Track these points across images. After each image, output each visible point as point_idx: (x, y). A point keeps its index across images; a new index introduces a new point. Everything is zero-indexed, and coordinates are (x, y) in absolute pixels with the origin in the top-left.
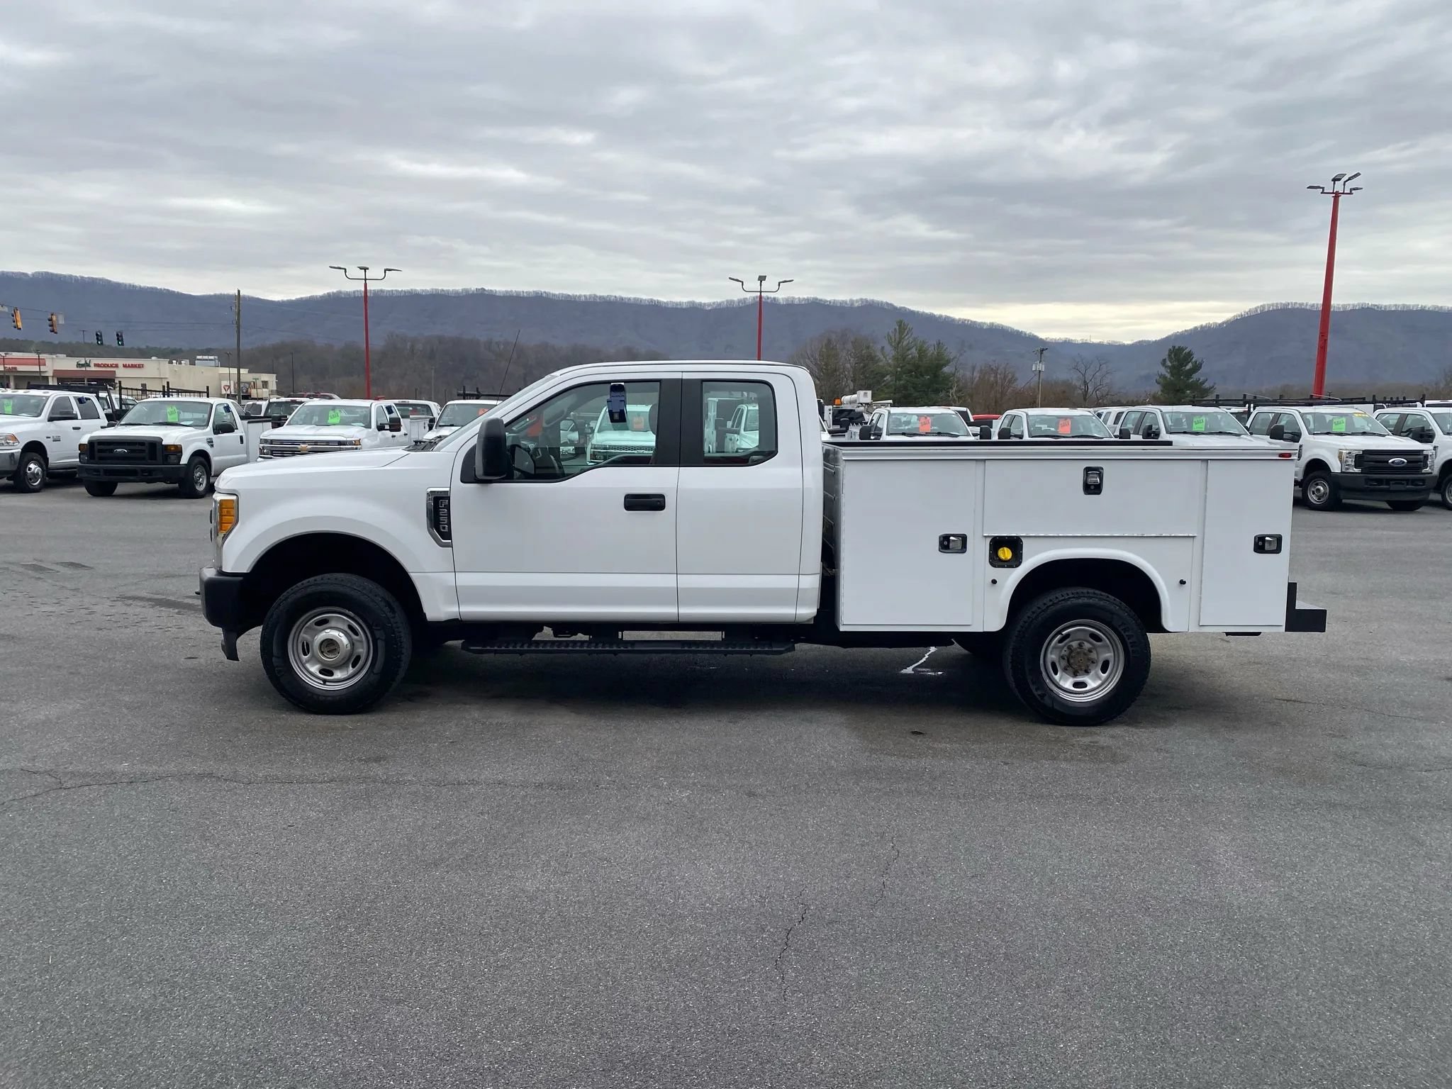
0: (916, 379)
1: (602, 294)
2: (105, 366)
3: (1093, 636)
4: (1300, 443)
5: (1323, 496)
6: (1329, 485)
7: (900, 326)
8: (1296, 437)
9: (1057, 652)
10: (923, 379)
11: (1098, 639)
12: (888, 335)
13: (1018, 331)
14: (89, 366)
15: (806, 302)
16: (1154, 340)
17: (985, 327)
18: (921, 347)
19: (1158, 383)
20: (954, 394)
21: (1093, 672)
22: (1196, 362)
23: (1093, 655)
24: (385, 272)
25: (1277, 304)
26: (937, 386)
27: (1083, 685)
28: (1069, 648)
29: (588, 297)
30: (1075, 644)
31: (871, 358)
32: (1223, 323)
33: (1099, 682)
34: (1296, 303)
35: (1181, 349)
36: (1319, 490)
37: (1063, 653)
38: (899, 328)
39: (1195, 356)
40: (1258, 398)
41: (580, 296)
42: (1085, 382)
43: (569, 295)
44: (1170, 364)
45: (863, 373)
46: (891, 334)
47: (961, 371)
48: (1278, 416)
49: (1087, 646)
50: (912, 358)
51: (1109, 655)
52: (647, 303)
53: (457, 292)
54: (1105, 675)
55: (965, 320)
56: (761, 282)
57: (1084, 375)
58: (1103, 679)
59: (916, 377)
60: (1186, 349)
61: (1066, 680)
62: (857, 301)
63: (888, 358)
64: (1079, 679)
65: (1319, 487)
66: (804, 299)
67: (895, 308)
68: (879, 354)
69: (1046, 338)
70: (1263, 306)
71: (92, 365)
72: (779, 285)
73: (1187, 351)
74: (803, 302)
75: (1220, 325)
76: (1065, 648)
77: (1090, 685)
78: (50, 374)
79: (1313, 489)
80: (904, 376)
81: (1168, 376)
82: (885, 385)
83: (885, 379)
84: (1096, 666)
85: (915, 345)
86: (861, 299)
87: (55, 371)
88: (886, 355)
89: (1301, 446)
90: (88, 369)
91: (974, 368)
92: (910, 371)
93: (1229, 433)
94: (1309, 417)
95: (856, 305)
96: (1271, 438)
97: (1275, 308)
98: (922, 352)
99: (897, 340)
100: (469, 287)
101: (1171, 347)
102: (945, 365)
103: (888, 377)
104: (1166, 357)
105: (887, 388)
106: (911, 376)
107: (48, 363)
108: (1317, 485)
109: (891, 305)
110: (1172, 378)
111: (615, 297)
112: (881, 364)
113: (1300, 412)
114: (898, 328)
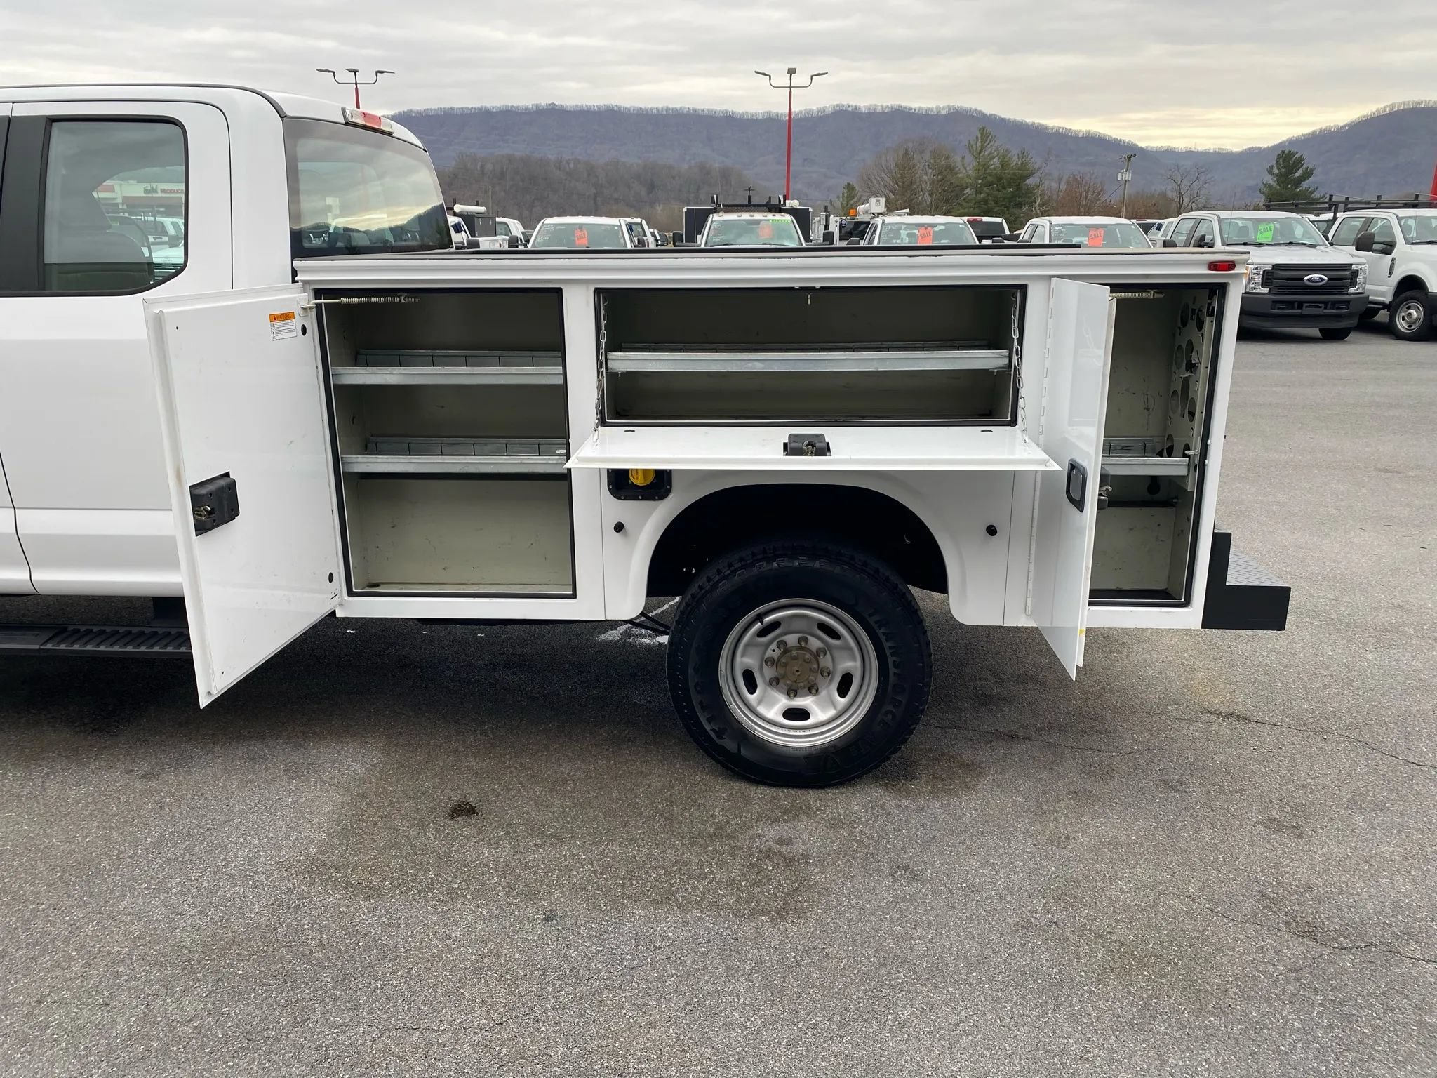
0: (997, 192)
1: (674, 106)
2: (171, 192)
3: (823, 627)
4: (1394, 254)
5: (1414, 323)
6: (1424, 310)
7: (982, 134)
8: (1388, 248)
9: (756, 652)
10: (1005, 192)
11: (834, 634)
12: (969, 143)
13: (1116, 140)
14: (156, 192)
15: (890, 110)
16: (1266, 146)
17: (1080, 136)
18: (1004, 157)
19: (1262, 193)
20: (1037, 208)
21: (823, 693)
22: (1307, 168)
23: (826, 661)
24: (377, 75)
25: (1409, 102)
26: (1020, 199)
27: (802, 714)
28: (782, 644)
29: (660, 109)
30: (791, 639)
31: (951, 169)
32: (1345, 126)
33: (831, 713)
34: (1430, 101)
35: (1291, 154)
36: (1410, 314)
37: (769, 653)
38: (981, 137)
39: (1305, 161)
40: (1350, 199)
41: (652, 109)
42: (1180, 193)
43: (641, 109)
44: (1277, 172)
45: (941, 186)
46: (972, 143)
47: (1047, 183)
48: (1369, 222)
49: (814, 644)
50: (995, 169)
51: (850, 664)
52: (722, 115)
53: (527, 108)
54: (842, 701)
55: (1060, 128)
56: (791, 75)
57: (1179, 186)
58: (840, 707)
59: (999, 190)
60: (1297, 153)
61: (771, 705)
62: (944, 108)
63: (968, 169)
64: (799, 702)
65: (1411, 311)
66: (887, 107)
67: (985, 115)
68: (959, 164)
69: (1147, 147)
70: (1393, 105)
71: (159, 191)
72: (812, 79)
73: (1297, 156)
74: (886, 111)
75: (1342, 127)
76: (774, 646)
77: (817, 715)
78: (120, 200)
79: (1403, 314)
80: (985, 189)
81: (1274, 184)
82: (964, 199)
83: (965, 192)
84: (831, 681)
85: (998, 154)
86: (948, 106)
87: (124, 198)
88: (966, 167)
89: (1393, 259)
90: (154, 195)
91: (1060, 180)
92: (991, 184)
93: (1302, 244)
94: (1411, 222)
95: (943, 112)
96: (1357, 249)
97: (1406, 107)
98: (1005, 164)
99: (979, 149)
100: (539, 102)
101: (1280, 152)
102: (1029, 176)
103: (968, 190)
104: (1274, 163)
105: (967, 202)
106: (992, 189)
107: (117, 188)
108: (1409, 308)
109: (981, 112)
110: (1278, 187)
111: (689, 108)
112: (960, 175)
113: (1397, 216)
114: (979, 136)
